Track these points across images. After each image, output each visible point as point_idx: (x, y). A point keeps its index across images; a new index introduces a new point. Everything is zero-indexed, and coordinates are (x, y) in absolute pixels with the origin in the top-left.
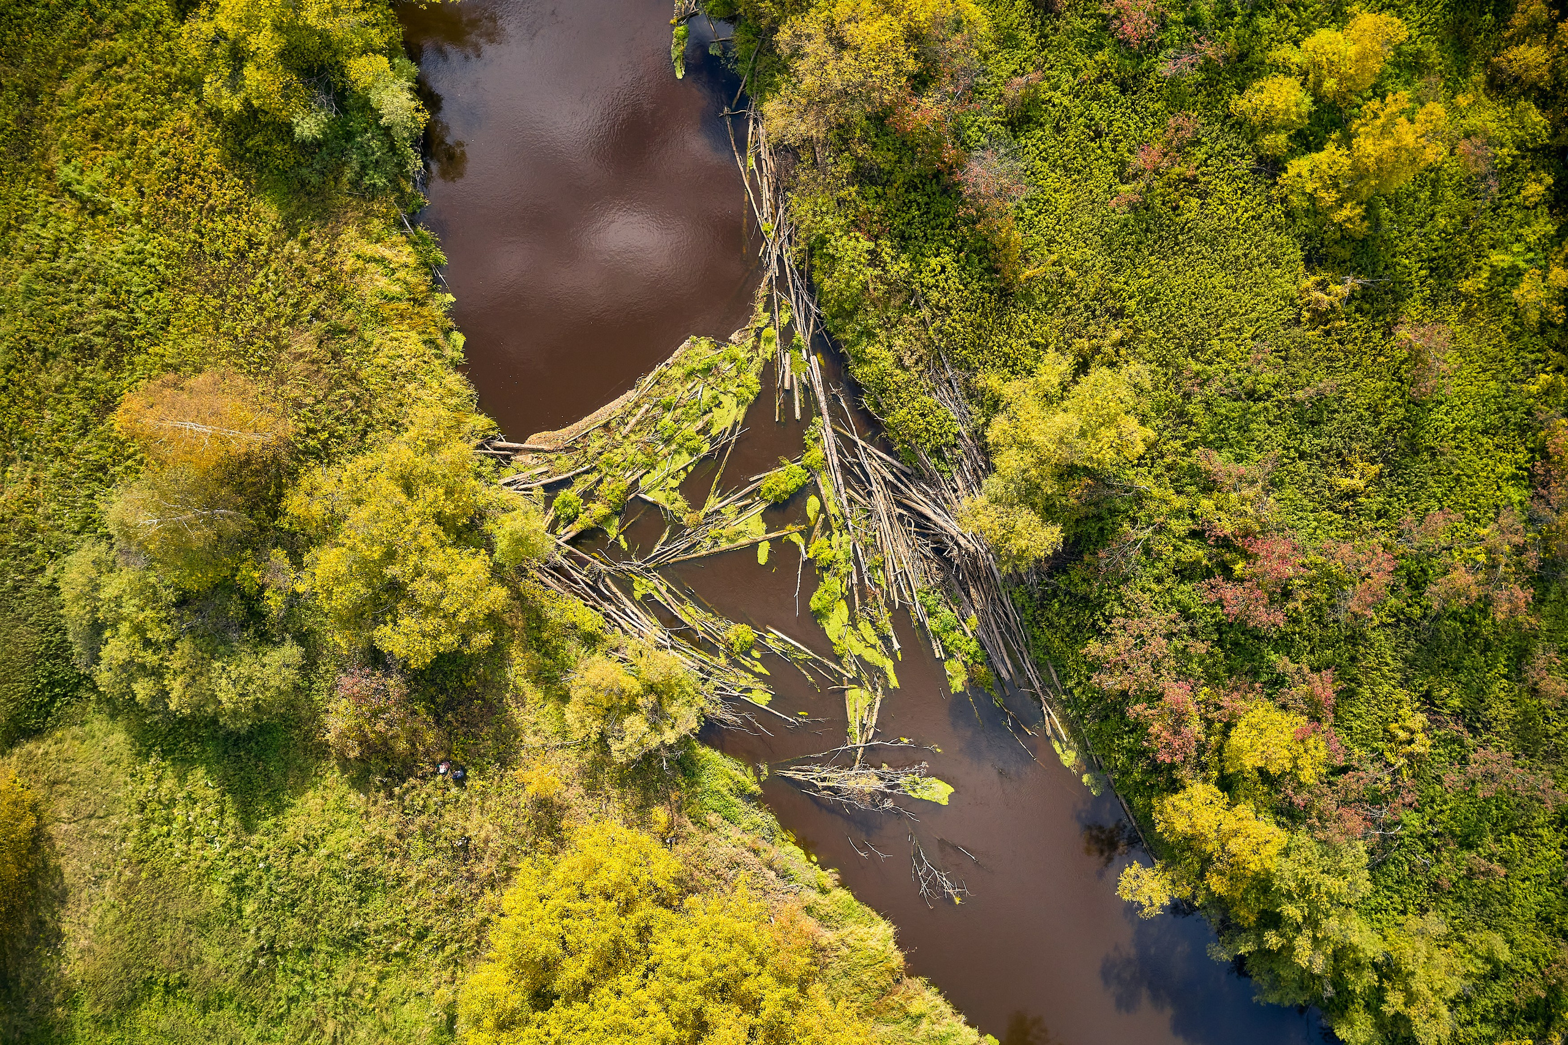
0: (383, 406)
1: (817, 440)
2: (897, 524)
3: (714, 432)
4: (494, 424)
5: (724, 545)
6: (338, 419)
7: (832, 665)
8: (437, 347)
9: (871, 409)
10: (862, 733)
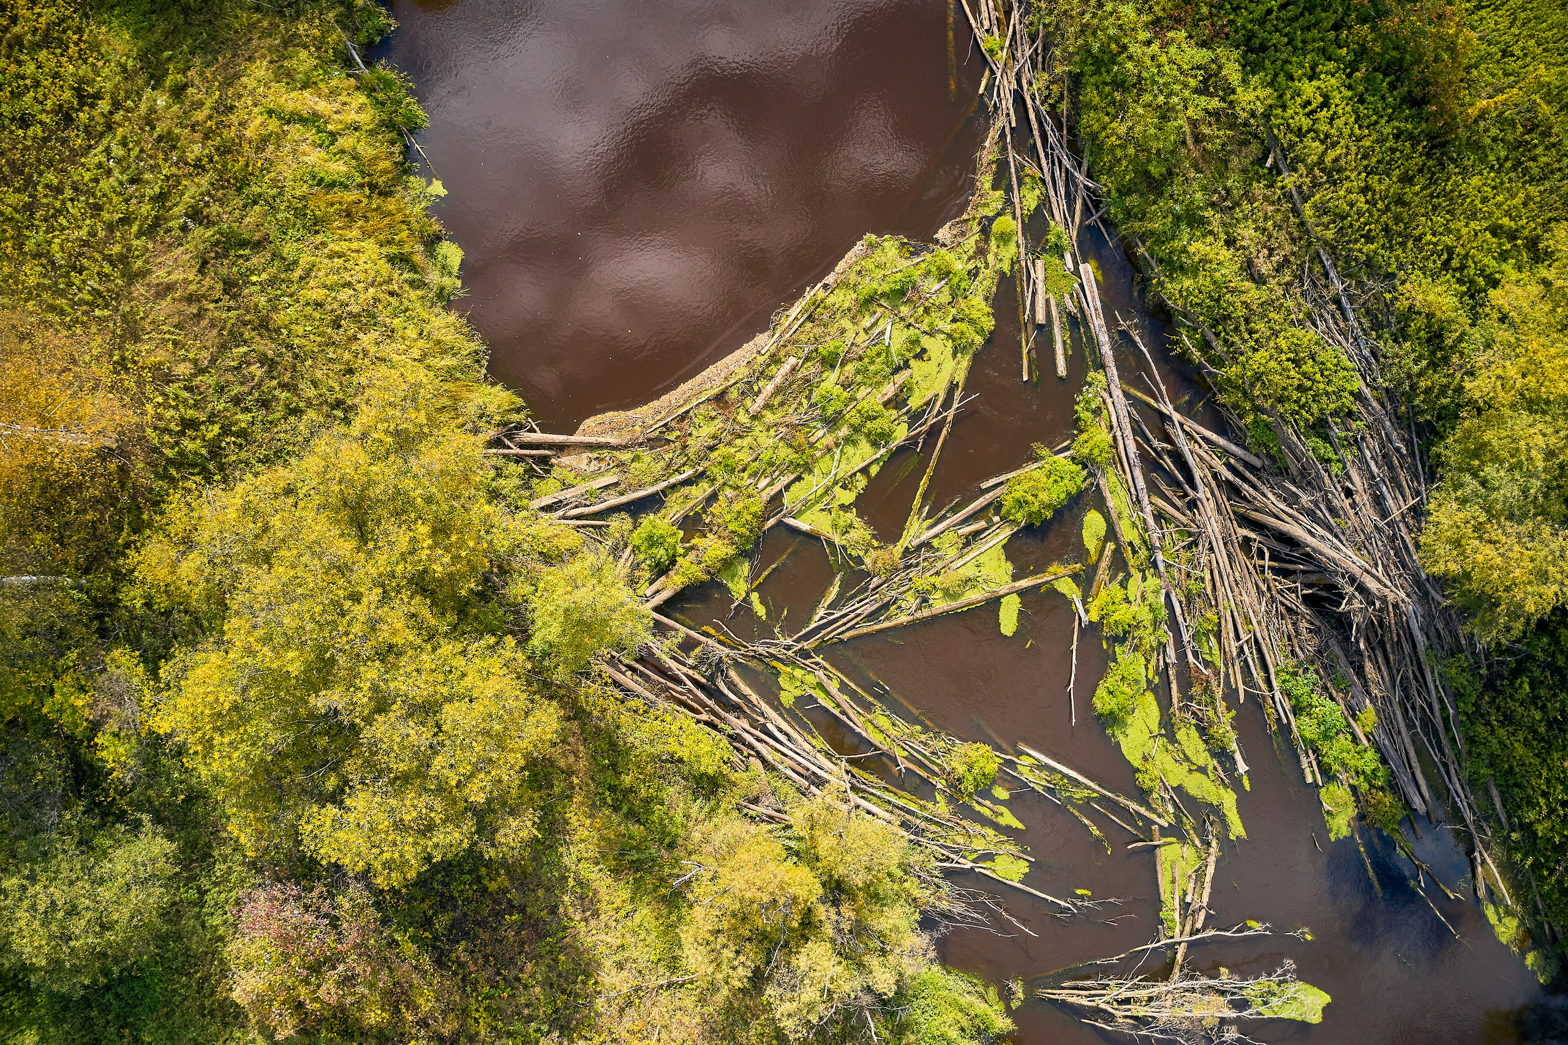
0: (319, 374)
1: (1097, 412)
2: (1241, 556)
3: (915, 403)
4: (519, 401)
5: (940, 604)
6: (237, 401)
7: (1133, 806)
8: (414, 269)
9: (1196, 355)
10: (1184, 917)
